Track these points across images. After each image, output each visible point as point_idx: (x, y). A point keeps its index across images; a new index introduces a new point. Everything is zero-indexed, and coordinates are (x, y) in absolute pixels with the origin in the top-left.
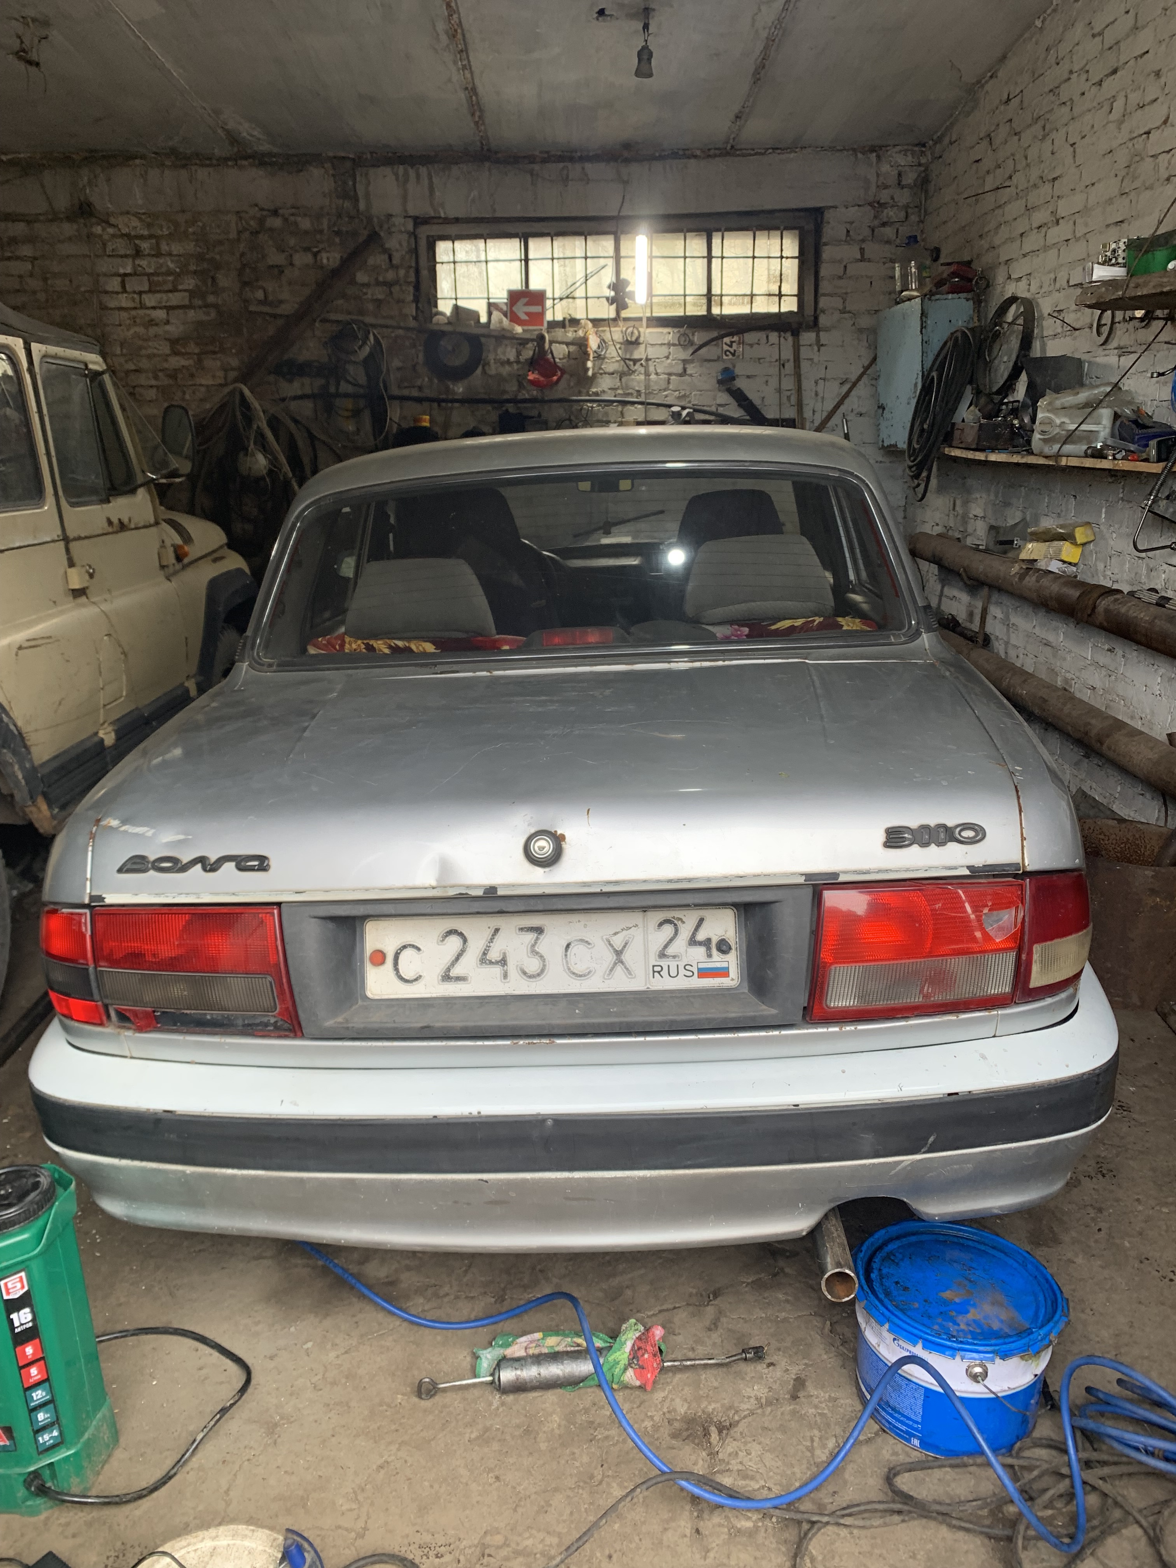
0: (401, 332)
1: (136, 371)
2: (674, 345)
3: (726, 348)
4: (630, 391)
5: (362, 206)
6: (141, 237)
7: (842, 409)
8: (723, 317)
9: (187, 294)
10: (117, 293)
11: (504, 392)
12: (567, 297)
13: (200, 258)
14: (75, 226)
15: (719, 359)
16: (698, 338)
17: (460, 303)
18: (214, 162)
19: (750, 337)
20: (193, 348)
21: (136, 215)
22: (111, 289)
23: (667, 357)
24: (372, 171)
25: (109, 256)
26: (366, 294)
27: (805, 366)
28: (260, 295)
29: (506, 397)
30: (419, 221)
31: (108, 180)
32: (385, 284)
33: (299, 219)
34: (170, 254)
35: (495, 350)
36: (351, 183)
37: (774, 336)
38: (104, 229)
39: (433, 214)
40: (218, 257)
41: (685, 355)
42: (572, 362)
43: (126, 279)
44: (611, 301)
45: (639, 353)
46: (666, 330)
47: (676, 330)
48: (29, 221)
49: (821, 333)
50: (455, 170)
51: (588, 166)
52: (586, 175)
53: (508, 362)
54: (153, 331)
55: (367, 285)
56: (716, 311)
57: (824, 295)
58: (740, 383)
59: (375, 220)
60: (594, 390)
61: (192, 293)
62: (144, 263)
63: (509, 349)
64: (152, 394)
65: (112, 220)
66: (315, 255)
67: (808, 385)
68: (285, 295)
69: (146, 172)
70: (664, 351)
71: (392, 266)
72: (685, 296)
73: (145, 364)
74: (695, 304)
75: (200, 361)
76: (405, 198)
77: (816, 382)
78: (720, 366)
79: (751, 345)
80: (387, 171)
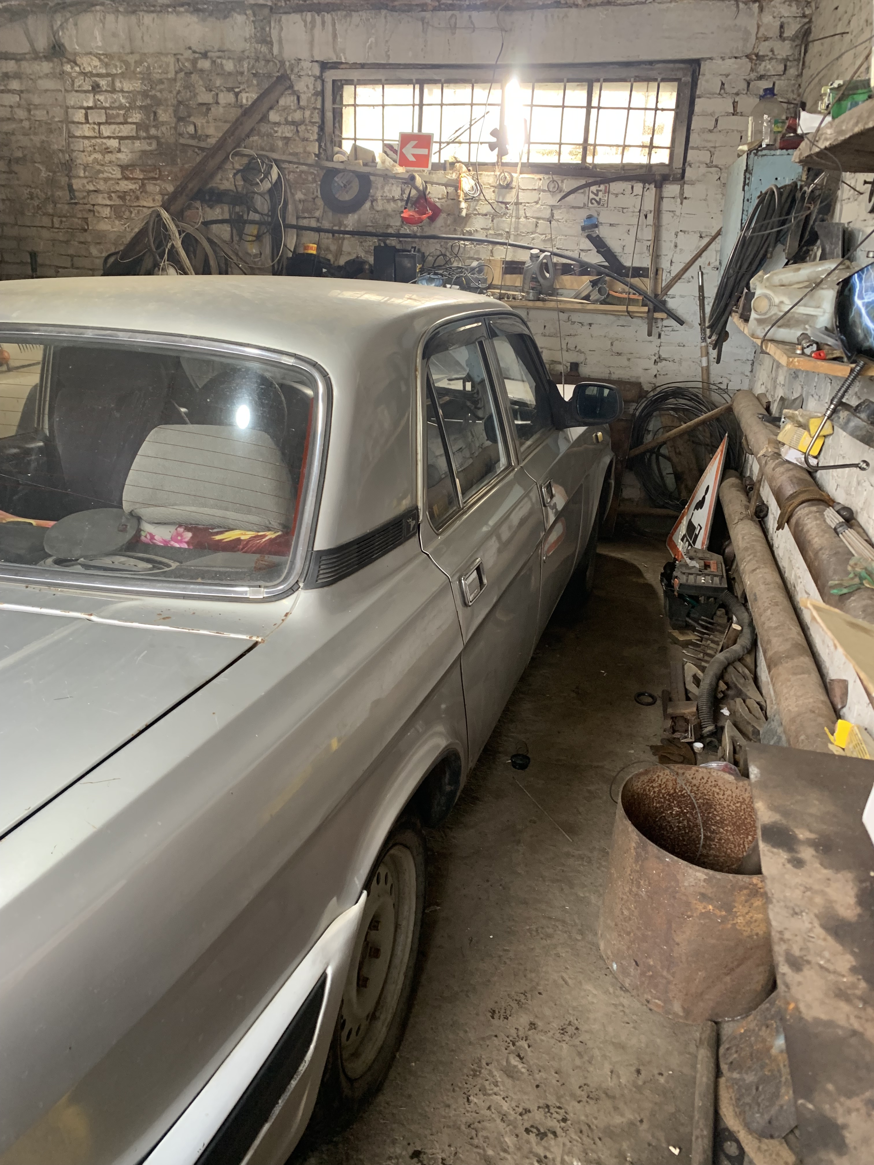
0: (304, 168)
1: (95, 191)
2: (544, 191)
3: (592, 196)
4: (500, 232)
5: (276, 51)
6: (99, 75)
7: (700, 262)
8: (595, 166)
9: (135, 126)
10: (82, 123)
11: (388, 226)
12: (453, 142)
13: (145, 94)
14: (51, 65)
15: (585, 206)
16: (568, 184)
17: (358, 143)
18: (159, 9)
19: (616, 187)
20: (138, 174)
21: (97, 56)
22: (76, 120)
23: (537, 203)
24: (284, 17)
25: (77, 91)
26: (276, 132)
27: (666, 218)
28: (191, 129)
29: (390, 231)
30: (325, 66)
31: (76, 24)
32: (293, 123)
33: (224, 62)
34: (122, 91)
35: (383, 187)
36: (268, 29)
37: (638, 187)
38: (72, 68)
39: (335, 60)
40: (158, 94)
41: (553, 201)
42: (450, 202)
43: (89, 111)
44: (492, 147)
45: (510, 198)
46: (537, 176)
47: (546, 177)
48: (17, 58)
49: (686, 186)
50: (356, 18)
51: (474, 14)
52: (472, 22)
53: (394, 199)
54: (108, 157)
55: (278, 124)
56: (589, 160)
57: (693, 148)
58: (603, 232)
59: (287, 64)
60: (468, 229)
61: (139, 126)
62: (101, 98)
63: (395, 186)
64: (107, 212)
65: (79, 60)
66: (237, 95)
67: (667, 236)
68: (211, 131)
69: (105, 18)
70: (535, 196)
71: (300, 108)
72: (560, 144)
73: (101, 186)
74: (571, 153)
75: (143, 185)
76: (312, 43)
77: (676, 234)
78: (584, 213)
79: (617, 195)
80: (296, 17)
